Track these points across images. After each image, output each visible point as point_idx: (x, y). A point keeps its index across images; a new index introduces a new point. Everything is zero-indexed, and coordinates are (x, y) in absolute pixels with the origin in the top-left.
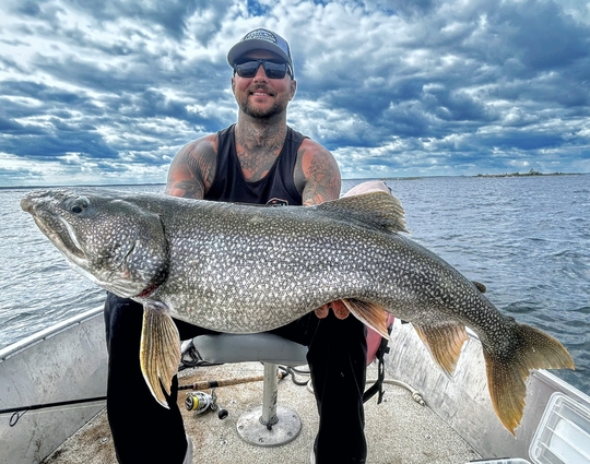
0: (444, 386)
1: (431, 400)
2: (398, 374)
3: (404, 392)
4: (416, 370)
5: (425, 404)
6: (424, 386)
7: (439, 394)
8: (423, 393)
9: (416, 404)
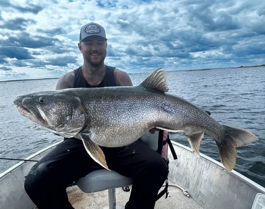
0: (199, 187)
1: (193, 195)
2: (175, 180)
3: (178, 191)
4: (184, 179)
5: (190, 197)
6: (188, 187)
7: (196, 192)
8: (188, 191)
9: (185, 197)
